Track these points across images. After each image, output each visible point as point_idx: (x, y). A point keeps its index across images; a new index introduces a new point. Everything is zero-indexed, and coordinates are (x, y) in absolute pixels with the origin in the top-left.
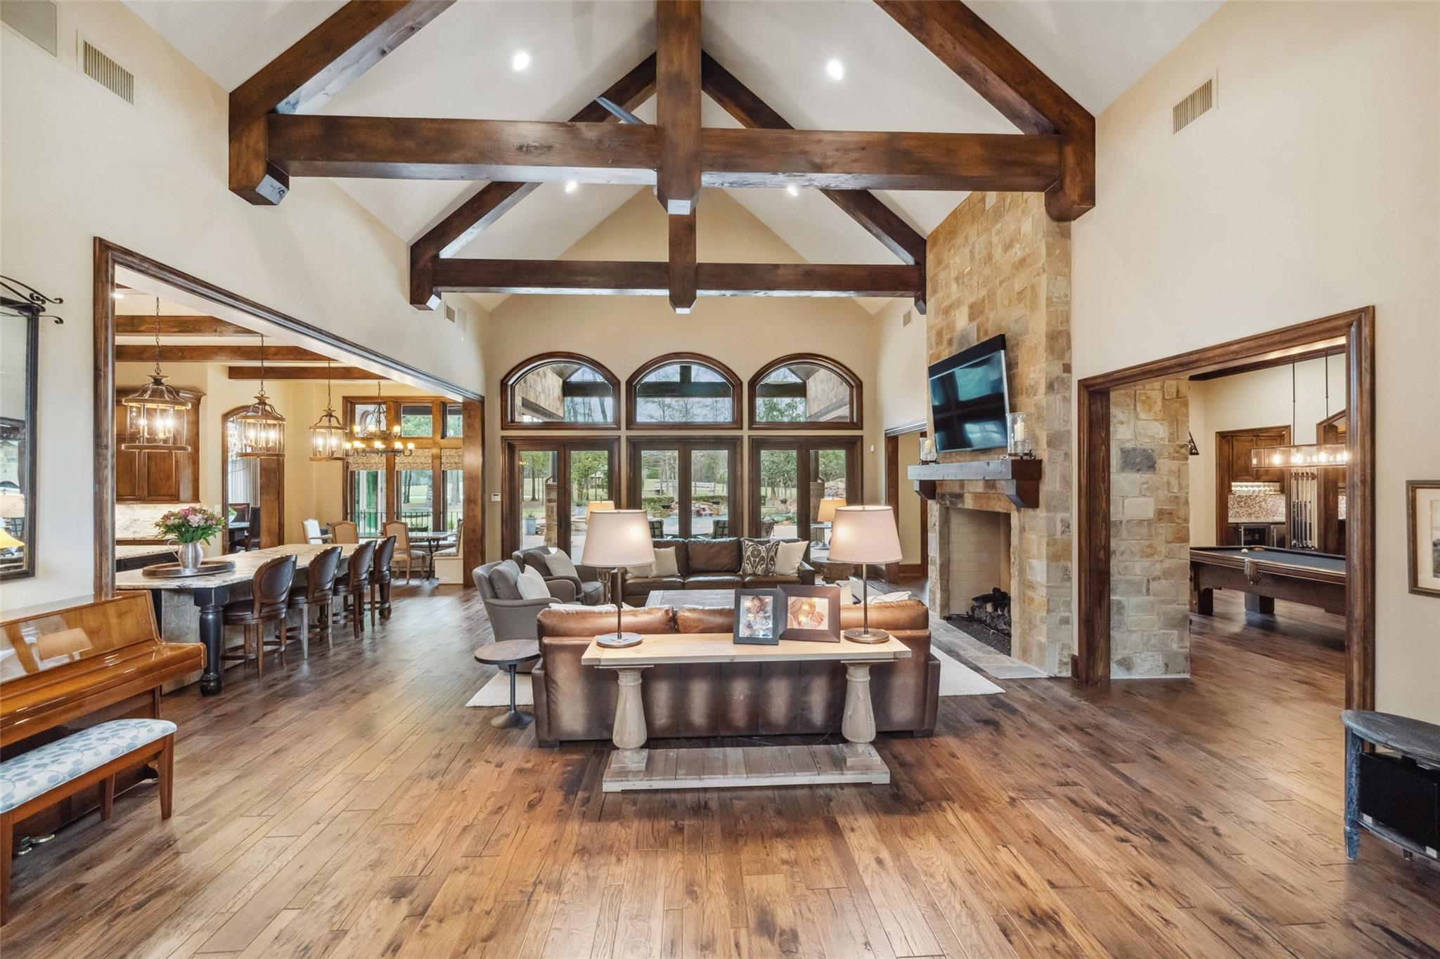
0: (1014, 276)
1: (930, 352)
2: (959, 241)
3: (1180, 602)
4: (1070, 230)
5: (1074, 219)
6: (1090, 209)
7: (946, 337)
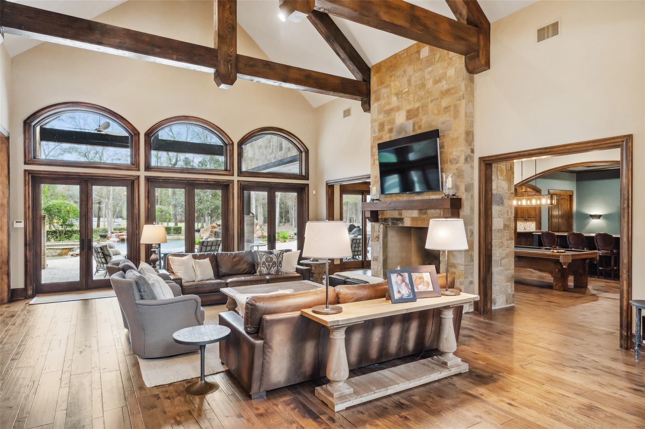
0: (442, 98)
1: (374, 135)
2: (399, 72)
3: (511, 269)
4: (474, 79)
5: (477, 74)
6: (488, 70)
7: (387, 128)
